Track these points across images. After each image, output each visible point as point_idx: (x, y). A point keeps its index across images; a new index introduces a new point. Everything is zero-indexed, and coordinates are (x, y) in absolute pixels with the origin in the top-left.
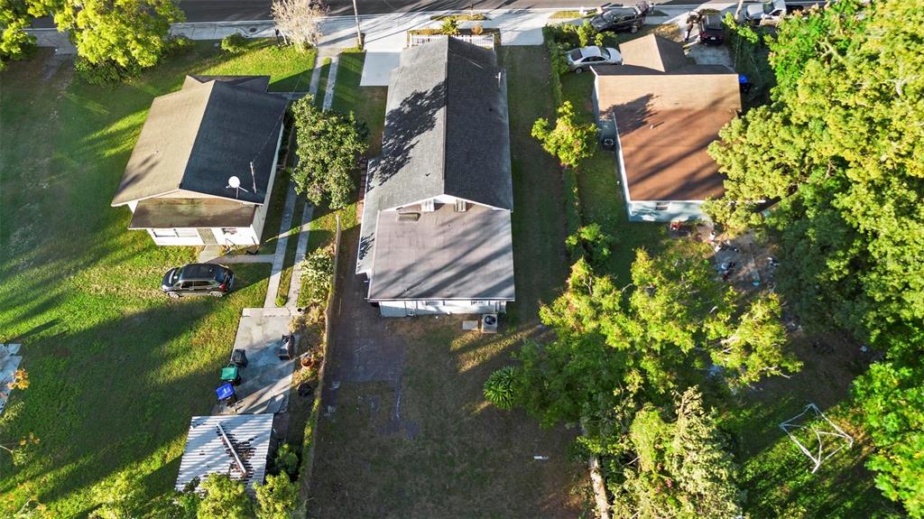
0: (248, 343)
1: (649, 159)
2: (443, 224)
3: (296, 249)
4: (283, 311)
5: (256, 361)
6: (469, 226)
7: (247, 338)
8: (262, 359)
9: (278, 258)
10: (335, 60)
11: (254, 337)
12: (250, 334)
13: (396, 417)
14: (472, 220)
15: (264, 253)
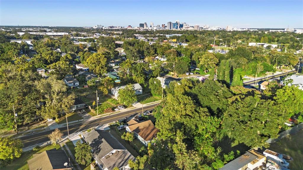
1: (145, 135)
2: (116, 156)
6: (121, 154)
14: (121, 153)
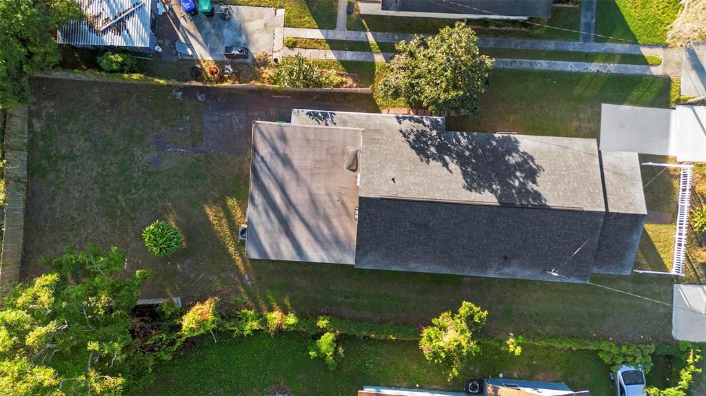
0: (247, 18)
3: (351, 50)
4: (278, 44)
5: (228, 27)
7: (252, 16)
8: (230, 33)
9: (340, 34)
10: (656, 71)
11: (252, 23)
12: (256, 19)
13: (169, 148)
15: (349, 19)
